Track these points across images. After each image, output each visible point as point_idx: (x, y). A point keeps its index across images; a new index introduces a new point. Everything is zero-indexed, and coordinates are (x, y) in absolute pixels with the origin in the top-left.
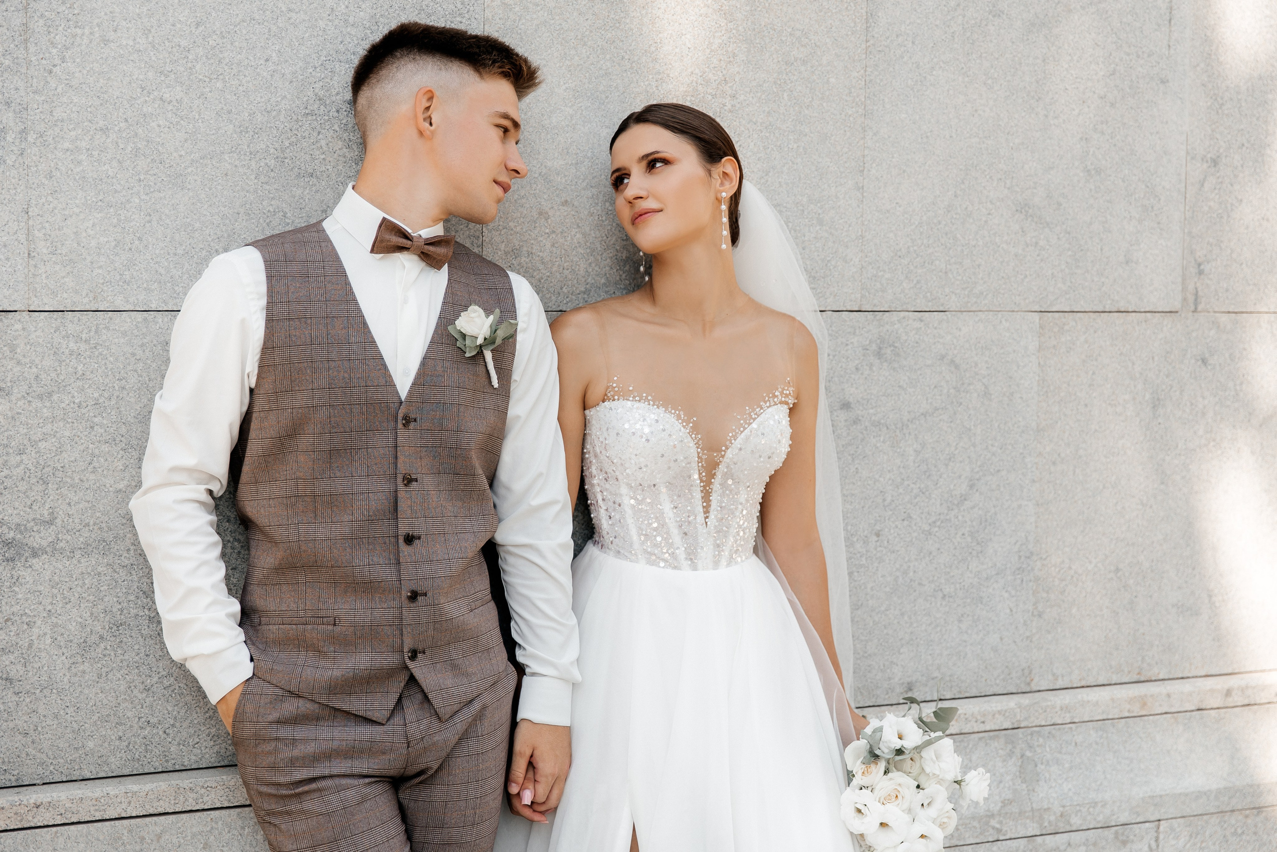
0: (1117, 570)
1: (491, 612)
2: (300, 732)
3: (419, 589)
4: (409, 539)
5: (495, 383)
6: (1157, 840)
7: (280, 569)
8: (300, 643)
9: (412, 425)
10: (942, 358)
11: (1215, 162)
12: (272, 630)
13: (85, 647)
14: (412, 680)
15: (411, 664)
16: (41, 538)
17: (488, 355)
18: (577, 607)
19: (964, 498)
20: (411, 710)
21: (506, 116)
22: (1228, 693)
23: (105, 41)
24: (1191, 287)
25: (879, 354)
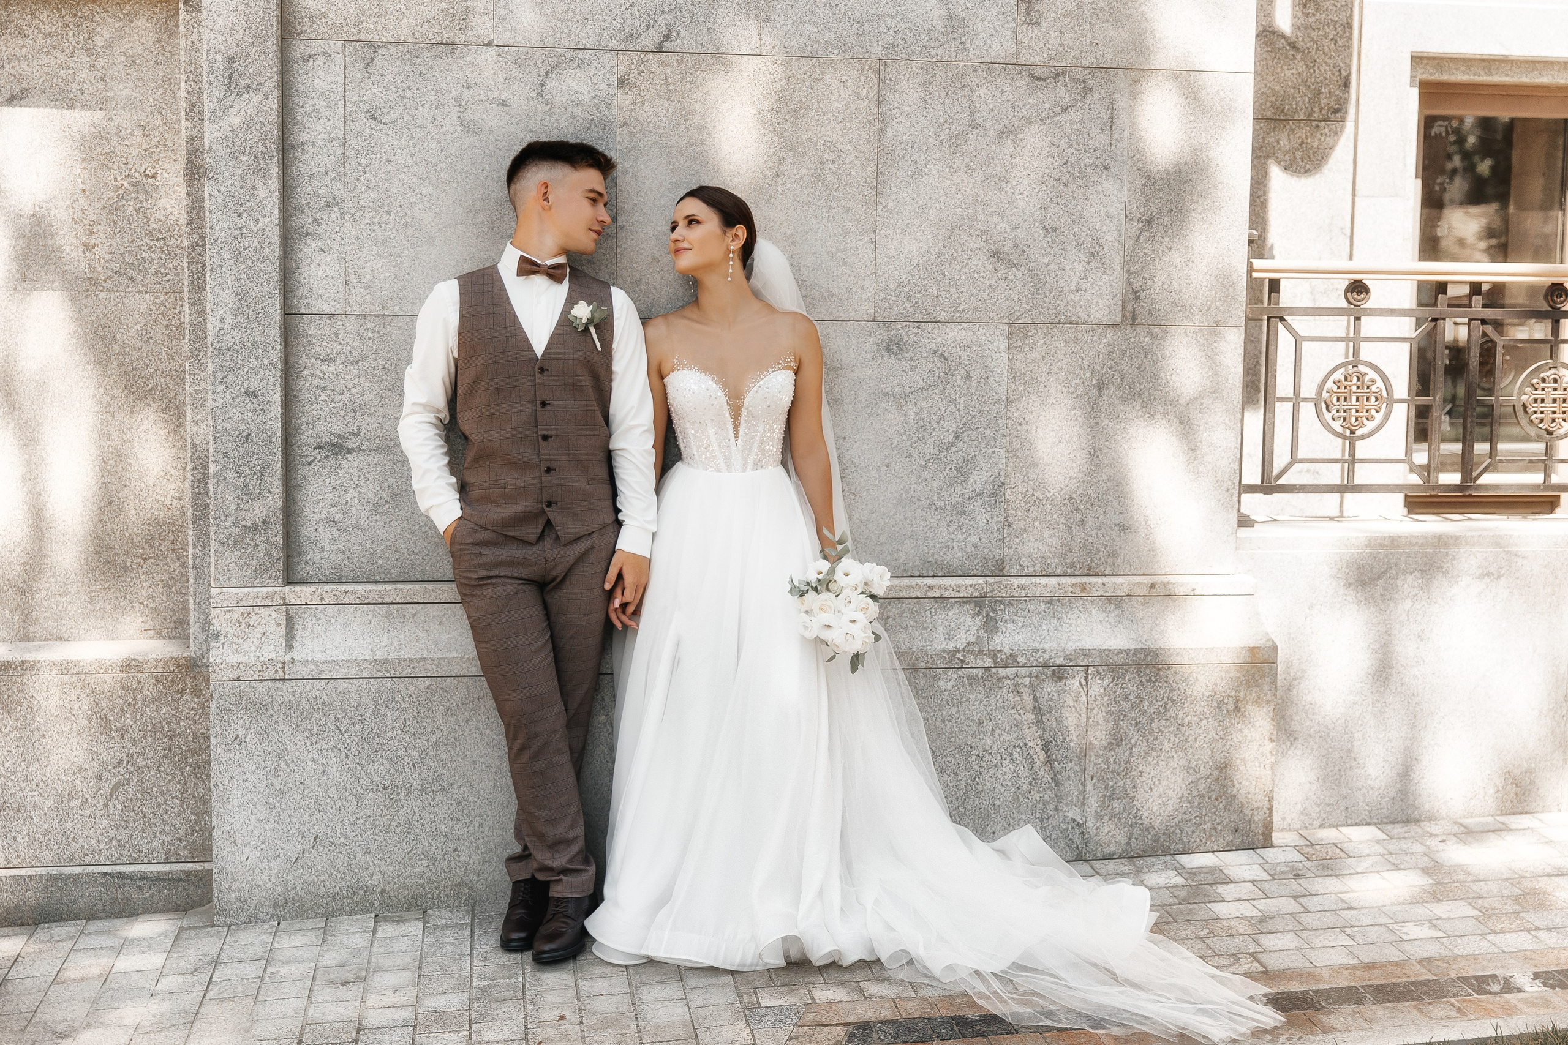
0: (1071, 498)
1: (607, 488)
2: (485, 551)
3: (552, 467)
4: (545, 438)
5: (599, 347)
6: (1086, 679)
7: (476, 459)
8: (486, 500)
9: (546, 373)
10: (935, 352)
11: (1149, 222)
12: (474, 493)
13: (377, 506)
14: (549, 523)
15: (547, 510)
16: (352, 443)
17: (593, 330)
18: (658, 490)
19: (951, 445)
20: (548, 542)
21: (592, 191)
22: (1153, 586)
23: (389, 161)
24: (1129, 308)
25: (888, 349)
